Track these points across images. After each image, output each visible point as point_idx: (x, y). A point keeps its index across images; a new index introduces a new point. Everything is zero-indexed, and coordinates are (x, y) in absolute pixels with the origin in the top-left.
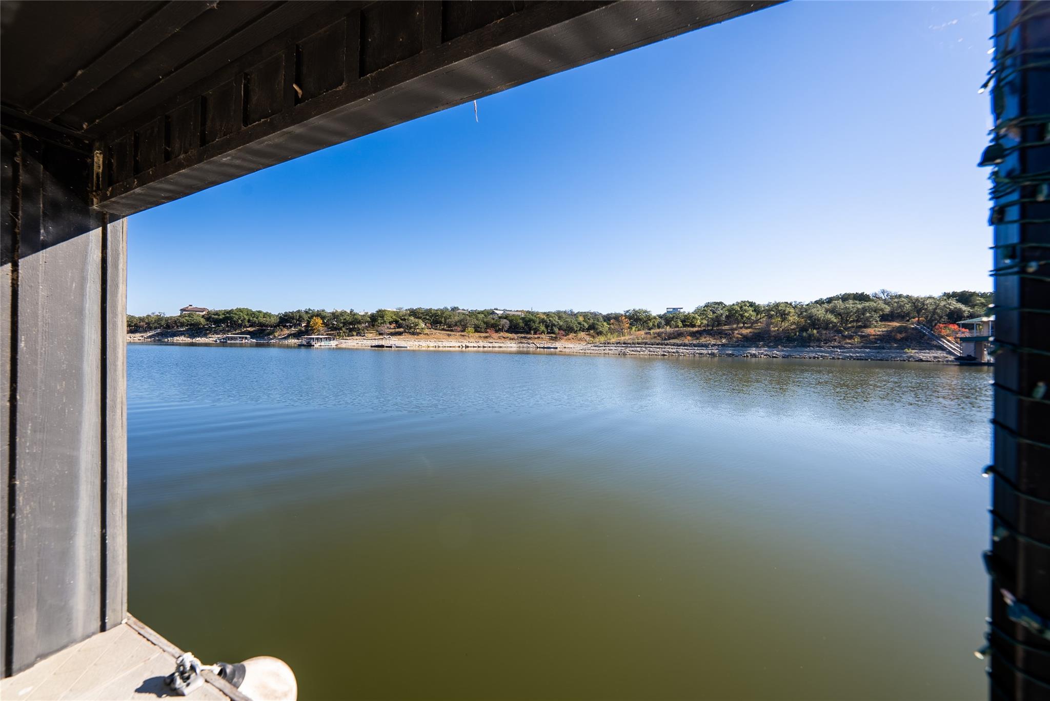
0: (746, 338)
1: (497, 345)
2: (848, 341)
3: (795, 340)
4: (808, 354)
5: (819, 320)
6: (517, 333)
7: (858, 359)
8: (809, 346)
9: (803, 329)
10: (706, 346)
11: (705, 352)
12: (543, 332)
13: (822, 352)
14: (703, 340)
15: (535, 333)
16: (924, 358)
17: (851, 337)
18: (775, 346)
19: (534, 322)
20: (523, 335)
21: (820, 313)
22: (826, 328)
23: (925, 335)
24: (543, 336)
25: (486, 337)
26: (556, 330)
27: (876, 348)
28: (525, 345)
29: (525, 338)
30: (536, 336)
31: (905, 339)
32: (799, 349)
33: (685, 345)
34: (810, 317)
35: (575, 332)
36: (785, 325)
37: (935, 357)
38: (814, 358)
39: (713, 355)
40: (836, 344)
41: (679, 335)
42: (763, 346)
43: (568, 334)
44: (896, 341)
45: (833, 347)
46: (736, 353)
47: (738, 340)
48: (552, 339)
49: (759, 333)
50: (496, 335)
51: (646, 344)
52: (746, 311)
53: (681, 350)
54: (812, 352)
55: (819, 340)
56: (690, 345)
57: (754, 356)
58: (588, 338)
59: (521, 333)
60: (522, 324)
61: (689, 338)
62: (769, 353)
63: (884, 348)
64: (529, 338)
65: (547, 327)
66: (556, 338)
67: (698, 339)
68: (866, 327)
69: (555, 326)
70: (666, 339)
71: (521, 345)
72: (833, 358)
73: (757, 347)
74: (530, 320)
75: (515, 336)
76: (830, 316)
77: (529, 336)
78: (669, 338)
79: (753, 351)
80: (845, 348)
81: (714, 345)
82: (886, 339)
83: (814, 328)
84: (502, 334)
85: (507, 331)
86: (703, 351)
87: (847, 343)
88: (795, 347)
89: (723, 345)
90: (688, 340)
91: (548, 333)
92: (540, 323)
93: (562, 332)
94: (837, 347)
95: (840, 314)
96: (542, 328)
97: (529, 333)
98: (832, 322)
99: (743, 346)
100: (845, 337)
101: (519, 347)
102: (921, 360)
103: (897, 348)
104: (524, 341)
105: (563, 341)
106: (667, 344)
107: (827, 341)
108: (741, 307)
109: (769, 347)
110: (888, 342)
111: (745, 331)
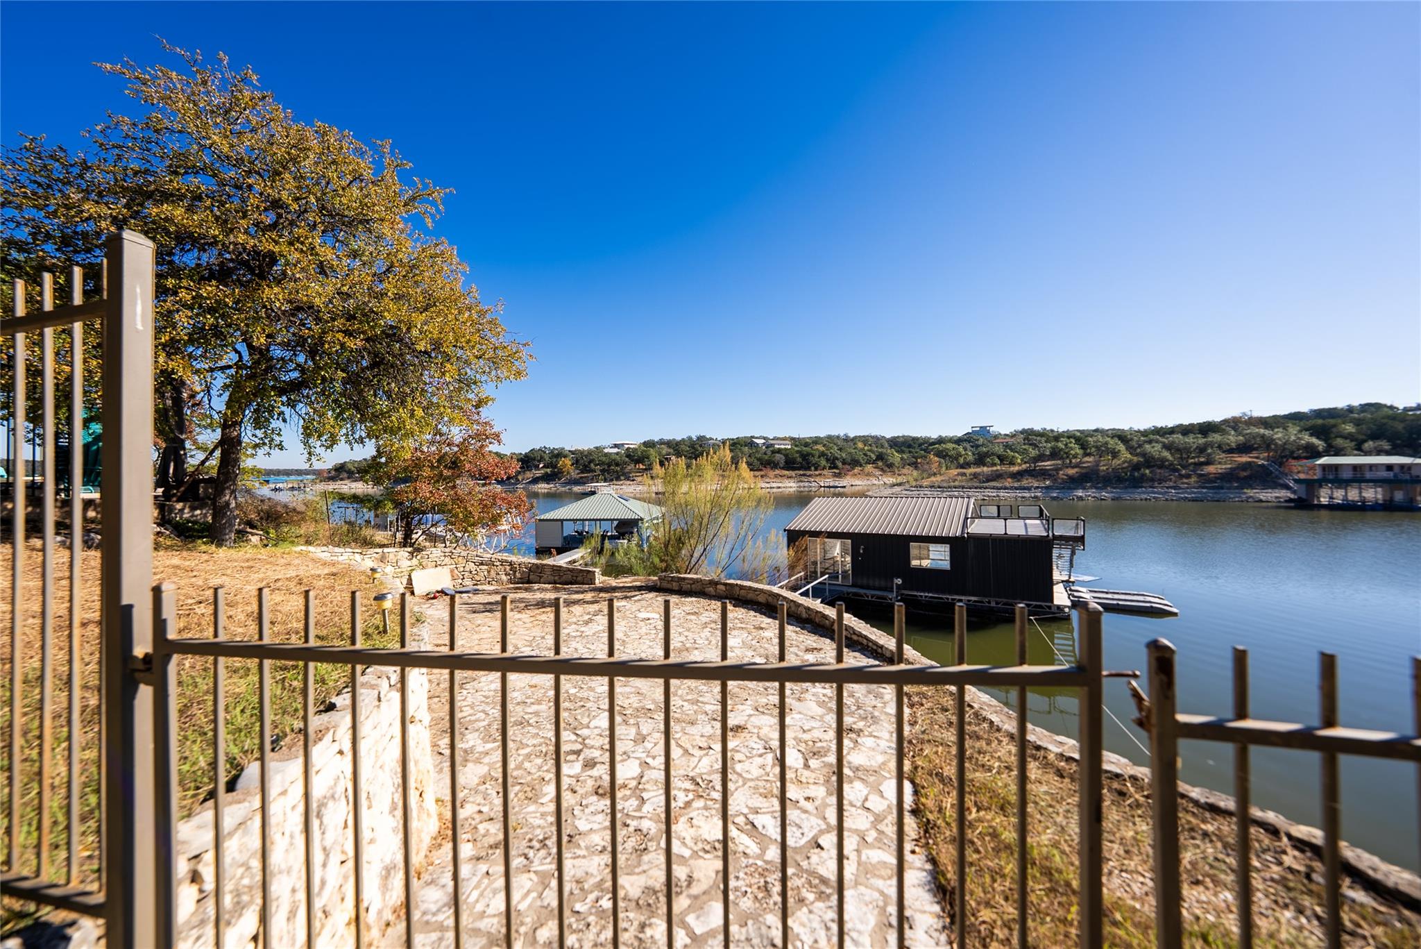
0: (1072, 479)
1: (774, 485)
2: (1185, 481)
3: (1126, 480)
4: (1140, 495)
5: (1153, 458)
6: (794, 469)
7: (1194, 500)
8: (1142, 487)
9: (1136, 467)
10: (1029, 489)
11: (1027, 495)
12: (824, 468)
13: (1155, 493)
14: (1025, 483)
15: (816, 469)
16: (1264, 499)
17: (1188, 476)
18: (1104, 488)
19: (813, 456)
20: (801, 472)
21: (1155, 450)
22: (1161, 467)
23: (1272, 472)
24: (825, 472)
25: (762, 476)
26: (840, 465)
27: (1213, 488)
28: (806, 484)
29: (804, 475)
30: (817, 473)
31: (1249, 477)
32: (1130, 490)
33: (1006, 488)
34: (1144, 455)
35: (861, 466)
36: (1116, 462)
37: (1277, 497)
38: (1146, 499)
39: (1036, 497)
40: (1171, 484)
41: (998, 476)
42: (1091, 487)
43: (853, 469)
44: (1238, 479)
45: (1167, 488)
46: (1061, 495)
47: (1064, 481)
48: (835, 475)
49: (1086, 473)
50: (772, 473)
51: (963, 488)
52: (1072, 449)
53: (1002, 494)
54: (1144, 493)
55: (1152, 480)
56: (1011, 488)
57: (1080, 498)
58: (878, 473)
59: (799, 469)
60: (799, 460)
61: (1009, 480)
62: (1097, 495)
63: (1222, 488)
64: (810, 476)
65: (828, 460)
66: (840, 474)
67: (1019, 481)
68: (1208, 463)
69: (837, 459)
70: (984, 482)
71: (802, 484)
72: (1167, 500)
73: (1084, 488)
74: (808, 454)
75: (793, 473)
76: (1166, 454)
77: (808, 473)
78: (988, 481)
79: (1080, 493)
80: (1180, 488)
81: (1038, 487)
82: (1229, 477)
83: (1148, 467)
84: (777, 472)
85: (783, 468)
86: (1025, 495)
87: (1183, 483)
88: (1126, 488)
89: (1047, 488)
90: (1009, 482)
91: (830, 468)
92: (819, 457)
93: (847, 467)
94: (1171, 487)
95: (1178, 450)
96: (823, 462)
97: (809, 469)
98: (1168, 460)
99: (1070, 488)
100: (1181, 476)
101: (800, 487)
102: (1261, 501)
103: (1237, 488)
104: (803, 478)
105: (848, 477)
106: (986, 488)
107: (1161, 481)
108: (1066, 445)
109: (1096, 488)
110: (1230, 481)
111: (1071, 472)
